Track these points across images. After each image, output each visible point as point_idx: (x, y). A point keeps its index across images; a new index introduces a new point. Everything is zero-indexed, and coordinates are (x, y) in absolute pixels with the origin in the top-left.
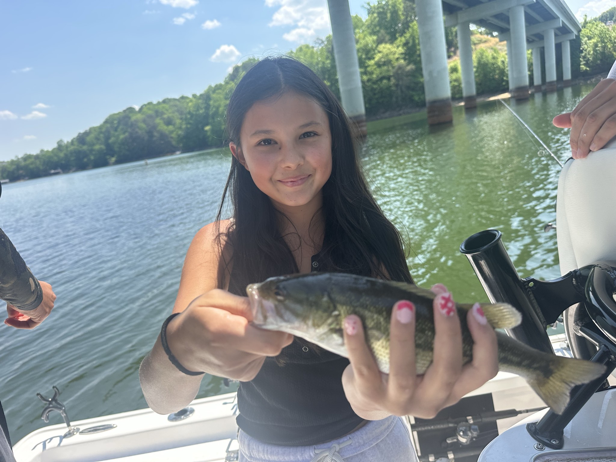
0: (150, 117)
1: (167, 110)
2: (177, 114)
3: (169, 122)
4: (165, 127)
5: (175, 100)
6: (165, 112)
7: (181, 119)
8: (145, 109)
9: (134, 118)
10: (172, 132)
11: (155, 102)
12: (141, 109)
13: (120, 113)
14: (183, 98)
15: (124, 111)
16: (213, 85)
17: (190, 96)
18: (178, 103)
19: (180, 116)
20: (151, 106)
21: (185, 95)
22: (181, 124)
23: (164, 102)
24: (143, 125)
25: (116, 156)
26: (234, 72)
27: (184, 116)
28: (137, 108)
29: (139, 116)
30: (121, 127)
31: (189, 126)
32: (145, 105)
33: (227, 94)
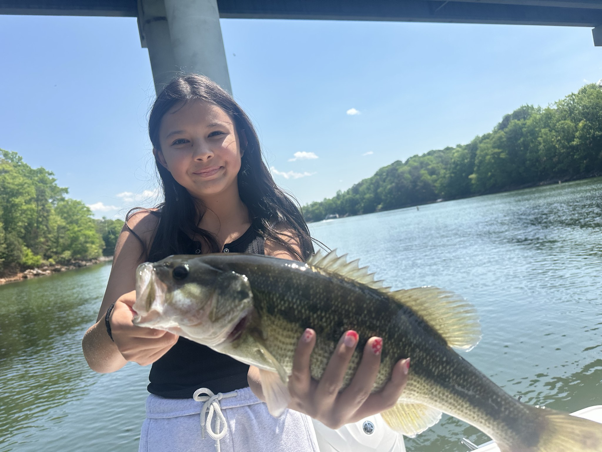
0: (416, 168)
1: (432, 161)
2: (440, 164)
3: (432, 172)
4: (429, 177)
5: (440, 151)
6: (430, 163)
7: (445, 169)
8: (410, 162)
9: (400, 170)
10: (436, 181)
11: (420, 154)
12: (407, 162)
13: (389, 166)
14: (448, 149)
15: (393, 164)
16: (481, 135)
17: (454, 147)
18: (442, 154)
19: (444, 166)
20: (417, 159)
21: (450, 146)
22: (445, 174)
23: (429, 154)
24: (408, 176)
25: (382, 203)
26: (503, 121)
27: (449, 166)
28: (404, 162)
29: (406, 168)
30: (389, 178)
31: (453, 175)
32: (411, 158)
33: (495, 143)
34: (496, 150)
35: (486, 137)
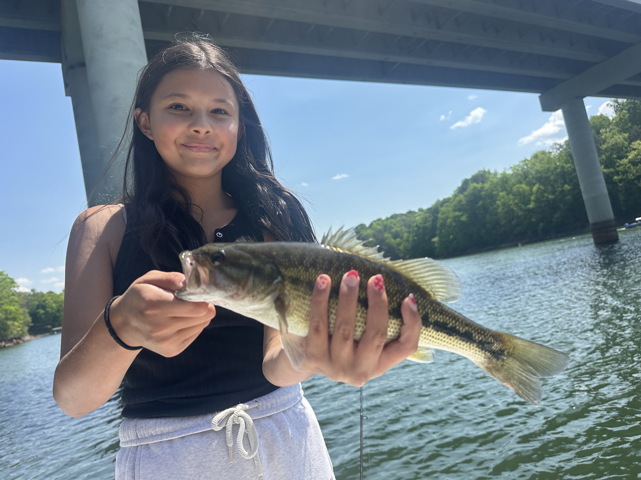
0: (380, 231)
1: (395, 225)
2: (403, 228)
3: (396, 236)
4: (393, 240)
5: (402, 215)
6: (393, 226)
7: (408, 232)
8: (375, 225)
10: (399, 244)
11: (384, 218)
12: (371, 225)
14: (410, 212)
16: (441, 199)
17: (417, 210)
18: (405, 217)
19: (407, 230)
20: (380, 222)
21: (412, 210)
22: (408, 237)
23: (393, 217)
26: (463, 184)
27: (411, 230)
28: (367, 225)
29: (370, 231)
31: (416, 238)
32: (375, 221)
33: (455, 206)
34: (457, 213)
35: (446, 201)
